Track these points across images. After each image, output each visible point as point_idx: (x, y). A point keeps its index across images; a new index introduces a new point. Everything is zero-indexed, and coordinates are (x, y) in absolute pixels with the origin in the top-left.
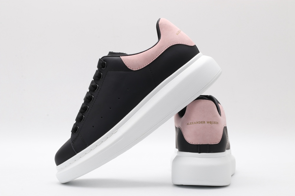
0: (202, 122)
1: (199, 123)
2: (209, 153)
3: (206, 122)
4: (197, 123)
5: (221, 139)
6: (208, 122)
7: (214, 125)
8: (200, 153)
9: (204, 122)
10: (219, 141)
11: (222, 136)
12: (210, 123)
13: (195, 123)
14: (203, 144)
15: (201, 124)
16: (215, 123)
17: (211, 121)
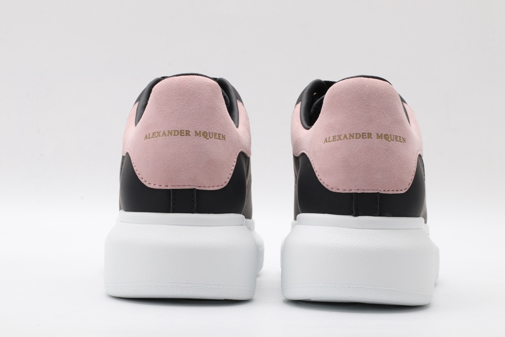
0: (363, 136)
1: (356, 138)
2: (380, 215)
3: (374, 136)
4: (352, 136)
5: (411, 182)
6: (379, 136)
7: (393, 144)
8: (356, 215)
9: (370, 135)
10: (408, 187)
11: (414, 174)
12: (386, 138)
13: (345, 136)
14: (366, 192)
15: (361, 139)
16: (398, 138)
17: (387, 133)
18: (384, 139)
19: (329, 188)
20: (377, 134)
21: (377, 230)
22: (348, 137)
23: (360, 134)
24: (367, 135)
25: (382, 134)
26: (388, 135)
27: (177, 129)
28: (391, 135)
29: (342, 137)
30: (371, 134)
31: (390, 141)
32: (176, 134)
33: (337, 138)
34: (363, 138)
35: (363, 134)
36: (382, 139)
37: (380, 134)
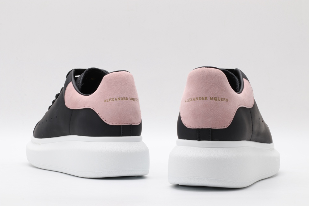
2: (212, 140)
3: (209, 98)
5: (230, 122)
7: (220, 102)
8: (199, 140)
10: (228, 125)
11: (233, 118)
12: (215, 99)
13: (194, 99)
14: (204, 128)
15: (201, 100)
16: (223, 99)
17: (216, 97)
18: (214, 100)
19: (186, 126)
20: (210, 97)
21: (210, 148)
22: (195, 99)
23: (201, 98)
24: (205, 98)
25: (213, 97)
26: (216, 98)
27: (122, 97)
28: (218, 98)
29: (192, 100)
30: (207, 97)
31: (217, 101)
32: (122, 99)
33: (190, 100)
34: (202, 100)
35: (202, 97)
36: (213, 100)
37: (212, 98)
